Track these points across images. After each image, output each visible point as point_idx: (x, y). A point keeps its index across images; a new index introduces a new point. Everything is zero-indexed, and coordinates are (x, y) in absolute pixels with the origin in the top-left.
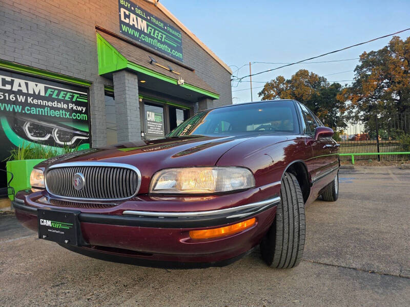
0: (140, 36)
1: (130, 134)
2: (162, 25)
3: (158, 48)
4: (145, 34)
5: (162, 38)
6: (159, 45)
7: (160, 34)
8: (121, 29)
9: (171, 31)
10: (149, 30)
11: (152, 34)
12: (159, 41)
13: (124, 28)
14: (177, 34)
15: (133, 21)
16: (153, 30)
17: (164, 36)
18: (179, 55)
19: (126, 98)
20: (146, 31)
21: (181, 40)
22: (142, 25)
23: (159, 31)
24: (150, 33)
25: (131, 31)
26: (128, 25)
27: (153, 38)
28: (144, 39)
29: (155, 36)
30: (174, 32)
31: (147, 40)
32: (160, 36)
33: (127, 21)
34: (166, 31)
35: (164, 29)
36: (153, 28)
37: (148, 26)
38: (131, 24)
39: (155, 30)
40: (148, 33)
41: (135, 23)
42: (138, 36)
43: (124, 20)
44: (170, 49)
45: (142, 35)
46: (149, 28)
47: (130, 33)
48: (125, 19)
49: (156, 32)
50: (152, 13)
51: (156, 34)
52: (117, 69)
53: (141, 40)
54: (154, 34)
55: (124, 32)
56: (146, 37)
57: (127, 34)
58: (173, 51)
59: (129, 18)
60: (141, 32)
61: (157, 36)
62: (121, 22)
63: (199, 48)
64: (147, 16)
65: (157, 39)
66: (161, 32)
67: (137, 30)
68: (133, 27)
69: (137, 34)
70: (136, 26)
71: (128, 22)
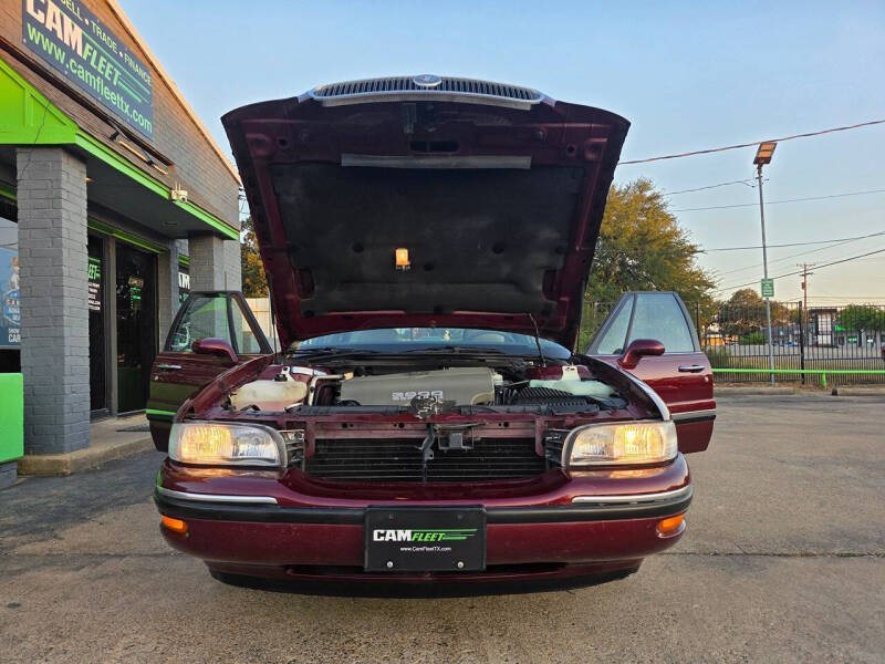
0: (67, 61)
1: (65, 312)
2: (113, 45)
3: (103, 97)
4: (79, 60)
5: (112, 76)
6: (105, 91)
7: (109, 65)
8: (25, 33)
9: (131, 63)
10: (87, 52)
11: (92, 63)
12: (107, 83)
13: (33, 33)
14: (143, 74)
15: (54, 21)
16: (95, 53)
17: (118, 73)
18: (145, 124)
19: (59, 218)
20: (79, 52)
21: (150, 89)
22: (73, 34)
23: (109, 60)
24: (89, 58)
25: (48, 46)
26: (40, 27)
27: (95, 73)
28: (75, 71)
29: (99, 70)
30: (136, 69)
31: (83, 74)
32: (108, 71)
33: (40, 17)
34: (121, 60)
35: (117, 57)
36: (95, 48)
37: (85, 41)
38: (49, 26)
39: (99, 54)
40: (85, 58)
41: (58, 27)
42: (62, 61)
43: (34, 14)
44: (127, 107)
45: (72, 61)
46: (88, 46)
47: (45, 48)
48: (36, 11)
49: (102, 59)
50: (94, 11)
51: (101, 65)
52: (38, 142)
53: (69, 70)
54: (97, 63)
55: (30, 44)
56: (80, 67)
57: (37, 48)
58: (135, 111)
59: (45, 12)
60: (70, 52)
61: (104, 70)
62: (27, 18)
63: (184, 115)
64: (82, 16)
65: (102, 77)
66: (112, 63)
67: (60, 44)
68: (52, 35)
69: (60, 56)
70: (60, 35)
71: (42, 21)
